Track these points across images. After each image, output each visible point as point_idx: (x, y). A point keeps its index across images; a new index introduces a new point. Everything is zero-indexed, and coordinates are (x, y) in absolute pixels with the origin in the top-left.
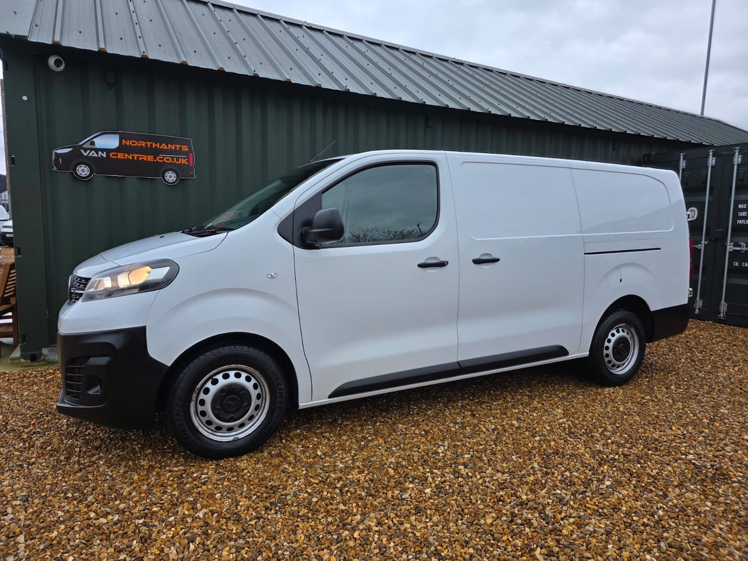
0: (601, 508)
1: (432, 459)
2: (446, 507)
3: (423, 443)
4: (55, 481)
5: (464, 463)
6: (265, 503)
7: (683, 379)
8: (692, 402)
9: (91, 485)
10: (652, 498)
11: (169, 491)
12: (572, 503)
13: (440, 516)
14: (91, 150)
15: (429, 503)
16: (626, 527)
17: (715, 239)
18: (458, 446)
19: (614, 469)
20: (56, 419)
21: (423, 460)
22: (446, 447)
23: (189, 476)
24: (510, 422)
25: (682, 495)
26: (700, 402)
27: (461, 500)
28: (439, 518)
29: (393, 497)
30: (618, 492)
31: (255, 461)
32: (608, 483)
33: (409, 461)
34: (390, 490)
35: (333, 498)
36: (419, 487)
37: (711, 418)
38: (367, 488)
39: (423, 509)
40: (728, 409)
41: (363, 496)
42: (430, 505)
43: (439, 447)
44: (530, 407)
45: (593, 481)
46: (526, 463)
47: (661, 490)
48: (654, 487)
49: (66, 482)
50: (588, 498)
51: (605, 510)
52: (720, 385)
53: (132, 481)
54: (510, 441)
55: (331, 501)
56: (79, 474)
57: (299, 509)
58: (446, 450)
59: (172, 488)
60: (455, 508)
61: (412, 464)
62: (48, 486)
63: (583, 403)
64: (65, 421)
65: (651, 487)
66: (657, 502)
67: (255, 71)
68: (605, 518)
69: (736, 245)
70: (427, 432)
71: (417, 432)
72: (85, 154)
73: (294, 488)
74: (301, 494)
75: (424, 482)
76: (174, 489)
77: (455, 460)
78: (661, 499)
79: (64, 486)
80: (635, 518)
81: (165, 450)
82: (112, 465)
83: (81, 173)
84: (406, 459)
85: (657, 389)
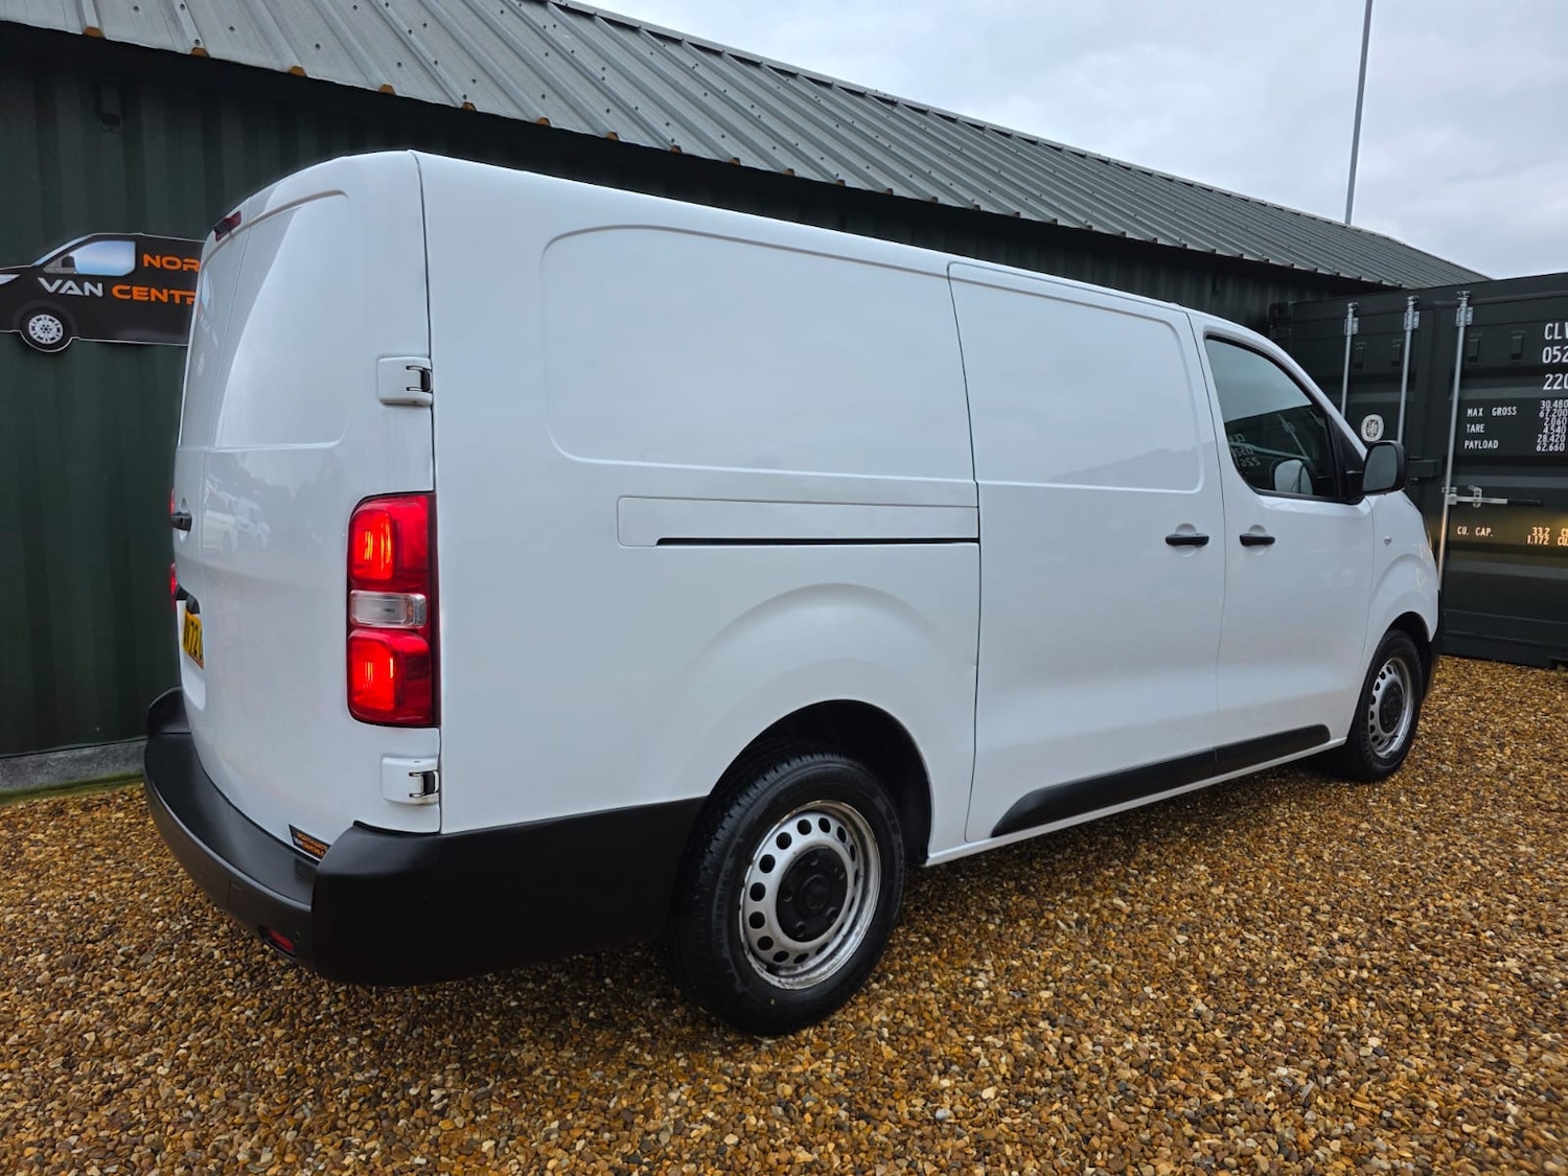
0: (1387, 1108)
1: (970, 1008)
2: (1046, 1135)
3: (935, 966)
4: (46, 1134)
5: (1044, 1013)
6: (609, 1158)
7: (1414, 778)
8: (1455, 832)
9: (147, 1139)
10: (1477, 1071)
11: (356, 1141)
12: (1320, 1100)
13: (1037, 1158)
14: (65, 278)
15: (1002, 1126)
16: (1458, 1154)
17: (1420, 479)
18: (1017, 968)
19: (1372, 1004)
20: (17, 955)
21: (951, 1013)
22: (992, 974)
23: (398, 1095)
24: (1107, 901)
25: (1536, 1058)
26: (1470, 832)
27: (1073, 1113)
28: (1038, 1165)
29: (912, 1116)
30: (1403, 1062)
31: (554, 1040)
32: (1374, 1042)
33: (921, 1017)
34: (903, 1098)
35: (772, 1131)
36: (965, 1084)
37: (1510, 868)
38: (846, 1099)
39: (993, 1143)
40: (1532, 845)
41: (844, 1119)
42: (1007, 1131)
43: (976, 975)
44: (1136, 863)
45: (1339, 1038)
46: (1179, 1002)
47: (1490, 1050)
48: (1472, 1044)
49: (75, 1133)
50: (1346, 1083)
51: (1398, 1114)
52: (1492, 789)
53: (252, 1120)
54: (1124, 950)
55: (772, 1141)
56: (105, 1111)
57: (698, 1169)
58: (994, 982)
59: (362, 1132)
60: (1066, 1135)
61: (931, 1026)
62: (30, 1151)
63: (1242, 845)
64: (42, 957)
65: (1467, 1045)
66: (1494, 1082)
67: (465, 97)
68: (1402, 1133)
69: (1463, 491)
70: (935, 939)
71: (914, 940)
72: (51, 289)
73: (671, 1110)
74: (693, 1126)
75: (972, 1070)
76: (368, 1135)
77: (1022, 1007)
78: (1497, 1073)
79: (74, 1148)
80: (1467, 1128)
81: (322, 1026)
82: (190, 1077)
83: (42, 336)
84: (912, 1012)
85: (1375, 804)
